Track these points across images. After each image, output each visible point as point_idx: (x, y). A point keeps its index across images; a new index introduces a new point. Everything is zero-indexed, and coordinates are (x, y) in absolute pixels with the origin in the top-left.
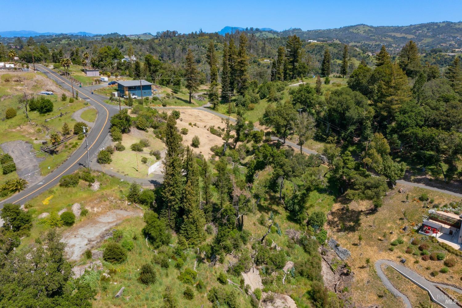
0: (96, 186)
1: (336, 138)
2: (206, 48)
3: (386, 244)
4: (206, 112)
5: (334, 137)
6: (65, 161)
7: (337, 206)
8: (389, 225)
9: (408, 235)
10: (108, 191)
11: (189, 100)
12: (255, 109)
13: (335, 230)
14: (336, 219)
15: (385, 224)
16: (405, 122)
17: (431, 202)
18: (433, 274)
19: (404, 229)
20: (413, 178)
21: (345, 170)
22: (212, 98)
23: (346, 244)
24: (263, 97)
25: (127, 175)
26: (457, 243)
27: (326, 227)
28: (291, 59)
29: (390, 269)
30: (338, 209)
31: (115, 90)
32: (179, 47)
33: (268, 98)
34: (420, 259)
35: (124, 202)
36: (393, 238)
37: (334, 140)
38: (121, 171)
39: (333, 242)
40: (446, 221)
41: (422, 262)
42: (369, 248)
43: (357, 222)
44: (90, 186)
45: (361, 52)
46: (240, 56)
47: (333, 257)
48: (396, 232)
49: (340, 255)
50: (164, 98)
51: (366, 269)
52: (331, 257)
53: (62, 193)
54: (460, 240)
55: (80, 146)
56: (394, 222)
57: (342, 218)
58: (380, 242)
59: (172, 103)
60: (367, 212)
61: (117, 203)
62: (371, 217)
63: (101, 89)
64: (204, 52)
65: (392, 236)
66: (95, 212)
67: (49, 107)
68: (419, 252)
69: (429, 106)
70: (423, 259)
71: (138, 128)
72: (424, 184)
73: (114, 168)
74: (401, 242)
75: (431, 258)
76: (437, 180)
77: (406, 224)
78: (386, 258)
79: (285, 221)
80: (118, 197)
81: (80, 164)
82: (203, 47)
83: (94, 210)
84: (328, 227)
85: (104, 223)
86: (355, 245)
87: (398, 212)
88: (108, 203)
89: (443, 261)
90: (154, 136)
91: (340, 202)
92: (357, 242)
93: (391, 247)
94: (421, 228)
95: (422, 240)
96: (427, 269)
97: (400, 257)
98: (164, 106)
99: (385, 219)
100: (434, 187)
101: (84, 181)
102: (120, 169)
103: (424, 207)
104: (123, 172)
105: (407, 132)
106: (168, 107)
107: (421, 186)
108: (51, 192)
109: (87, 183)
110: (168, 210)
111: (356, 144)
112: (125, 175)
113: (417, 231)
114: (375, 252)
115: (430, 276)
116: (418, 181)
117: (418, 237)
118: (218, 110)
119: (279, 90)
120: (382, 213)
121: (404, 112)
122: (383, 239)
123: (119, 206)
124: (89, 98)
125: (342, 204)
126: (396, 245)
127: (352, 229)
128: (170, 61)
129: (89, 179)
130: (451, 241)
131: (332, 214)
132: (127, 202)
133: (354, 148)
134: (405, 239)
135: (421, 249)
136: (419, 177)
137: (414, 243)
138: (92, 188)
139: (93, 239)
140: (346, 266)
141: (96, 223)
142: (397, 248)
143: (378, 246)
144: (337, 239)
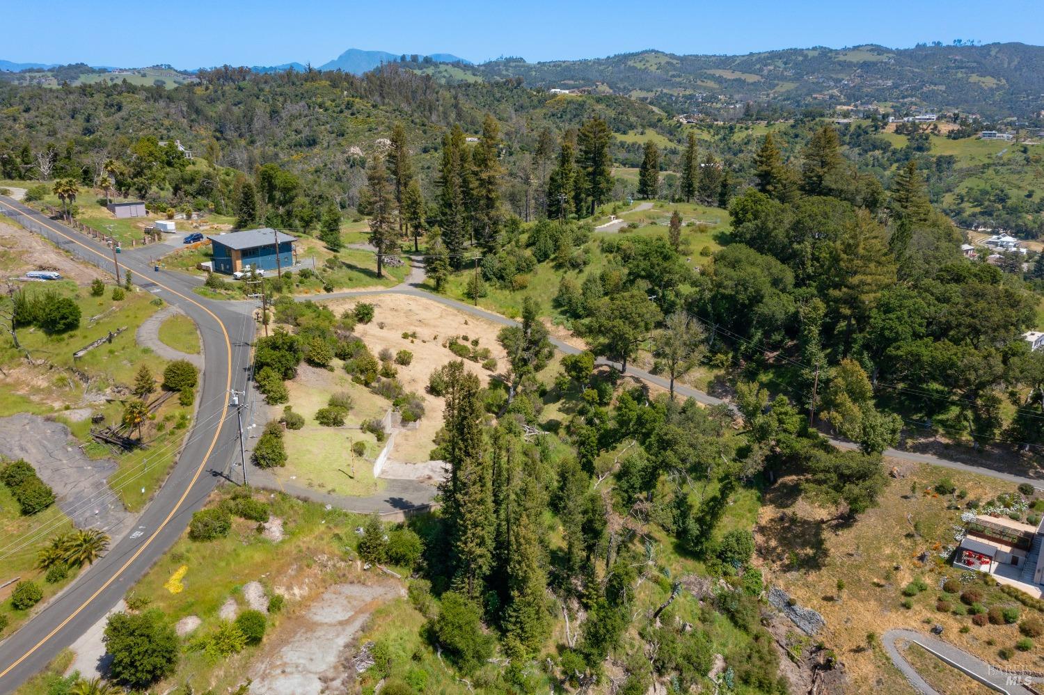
0: (274, 529)
1: (730, 355)
2: (326, 110)
3: (892, 593)
4: (424, 300)
5: (726, 353)
6: (172, 467)
7: (768, 513)
8: (888, 551)
9: (931, 571)
10: (306, 540)
11: (376, 270)
12: (530, 287)
13: (776, 566)
14: (773, 543)
15: (878, 549)
16: (891, 329)
17: (961, 496)
18: (1003, 655)
19: (922, 558)
20: (910, 442)
21: (782, 436)
22: (433, 266)
23: (809, 600)
24: (543, 257)
25: (334, 490)
26: (1031, 582)
27: (755, 562)
28: (590, 169)
29: (914, 650)
30: (772, 520)
31: (206, 255)
32: (261, 109)
33: (553, 260)
34: (969, 622)
35: (354, 565)
36: (903, 579)
37: (727, 360)
38: (316, 482)
39: (779, 595)
40: (1000, 535)
41: (975, 630)
42: (860, 606)
43: (818, 544)
44: (260, 530)
45: (664, 115)
46: (486, 165)
47: (786, 628)
48: (905, 565)
49: (801, 624)
50: (324, 271)
51: (867, 653)
52: (782, 630)
53: (204, 558)
54: (1037, 576)
55: (193, 423)
56: (896, 542)
57: (785, 538)
58: (878, 589)
59: (342, 280)
60: (834, 522)
61: (339, 569)
62: (846, 535)
63: (171, 257)
64: (323, 119)
65: (900, 574)
66: (298, 598)
67: (71, 317)
68: (964, 608)
69: (932, 294)
70: (976, 622)
71: (311, 362)
72: (935, 454)
73: (298, 477)
74: (922, 589)
75: (993, 620)
76: (958, 445)
77: (921, 549)
78: (901, 626)
79: (672, 557)
80: (337, 552)
81: (215, 474)
82: (320, 106)
83: (294, 594)
84: (761, 561)
85: (331, 625)
86: (828, 599)
87: (901, 520)
88: (316, 570)
89: (1016, 626)
90: (349, 378)
91: (772, 502)
92: (833, 592)
93: (903, 599)
94: (957, 554)
95: (964, 580)
96: (990, 643)
97: (928, 622)
98: (328, 290)
99: (876, 537)
100: (956, 460)
101: (242, 520)
102: (312, 476)
103: (949, 508)
104: (321, 486)
105: (900, 353)
106: (336, 292)
107: (930, 459)
108: (177, 559)
109: (254, 524)
110: (469, 578)
111: (772, 366)
112: (329, 492)
113: (949, 562)
114: (874, 612)
115: (999, 659)
116: (922, 449)
117: (954, 573)
118: (444, 292)
119: (578, 241)
120: (868, 522)
121: (886, 309)
122: (883, 582)
123: (344, 575)
124: (153, 284)
125: (777, 507)
126: (914, 595)
127: (812, 564)
128: (243, 142)
129: (255, 515)
130: (1020, 578)
131: (762, 530)
132: (359, 563)
133: (771, 376)
134: (928, 580)
135: (965, 600)
136: (922, 440)
137: (948, 588)
138: (265, 535)
139: (330, 674)
140: (820, 648)
141: (311, 627)
142: (918, 601)
143: (878, 600)
144: (787, 589)
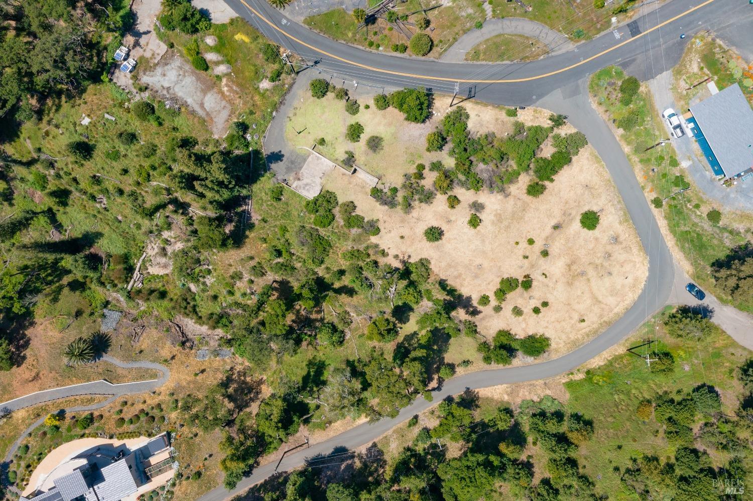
0: (266, 84)
9: (175, 423)
17: (188, 478)
18: (126, 403)
25: (290, 120)
29: (154, 376)
34: (144, 407)
38: (297, 111)
39: (225, 355)
41: (141, 406)
42: (188, 379)
44: (265, 78)
49: (206, 351)
51: (169, 359)
52: (212, 343)
68: (151, 413)
70: (142, 411)
73: (302, 103)
74: (172, 409)
75: (137, 417)
77: (186, 432)
78: (167, 383)
80: (243, 111)
83: (224, 87)
84: (245, 365)
86: (203, 370)
89: (127, 421)
93: (175, 397)
94: (168, 438)
95: (157, 427)
97: (159, 394)
102: (302, 110)
103: (189, 466)
113: (169, 434)
115: (125, 400)
126: (173, 403)
130: (141, 450)
134: (173, 416)
135: (153, 418)
137: (163, 418)
139: (171, 91)
140: (191, 348)
141: (205, 92)
142: (169, 401)
143: (184, 387)
144: (223, 360)
